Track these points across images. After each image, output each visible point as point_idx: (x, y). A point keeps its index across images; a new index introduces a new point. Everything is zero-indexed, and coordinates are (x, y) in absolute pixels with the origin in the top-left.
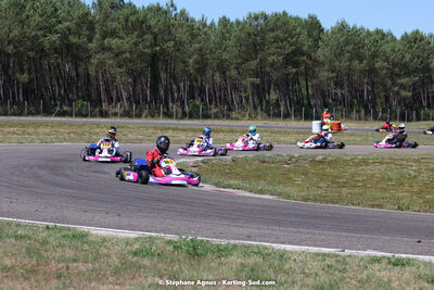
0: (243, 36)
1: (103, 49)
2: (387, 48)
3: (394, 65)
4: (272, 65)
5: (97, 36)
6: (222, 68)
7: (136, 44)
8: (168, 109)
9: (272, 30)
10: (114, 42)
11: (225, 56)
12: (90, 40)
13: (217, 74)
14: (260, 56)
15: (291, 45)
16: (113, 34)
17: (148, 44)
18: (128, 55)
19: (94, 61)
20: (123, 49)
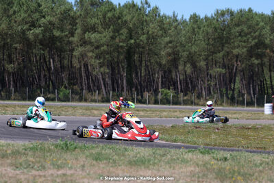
0: (210, 31)
1: (84, 42)
4: (237, 56)
5: (79, 31)
6: (192, 60)
7: (113, 38)
8: (142, 97)
9: (238, 25)
10: (93, 36)
11: (194, 49)
12: (72, 34)
13: (188, 65)
14: (225, 49)
15: (254, 39)
16: (93, 29)
17: (123, 37)
18: (105, 48)
19: (76, 53)
20: (101, 42)
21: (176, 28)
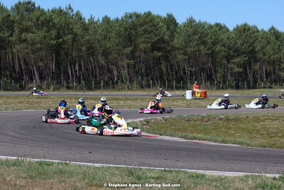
1: (21, 41)
2: (224, 37)
3: (230, 49)
5: (16, 32)
7: (45, 37)
9: (143, 25)
10: (29, 36)
11: (108, 45)
12: (11, 35)
14: (133, 44)
15: (156, 36)
16: (27, 30)
17: (53, 37)
20: (35, 41)
21: (94, 28)
